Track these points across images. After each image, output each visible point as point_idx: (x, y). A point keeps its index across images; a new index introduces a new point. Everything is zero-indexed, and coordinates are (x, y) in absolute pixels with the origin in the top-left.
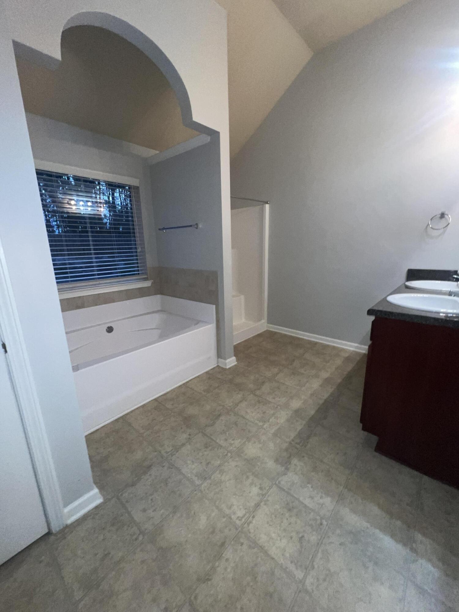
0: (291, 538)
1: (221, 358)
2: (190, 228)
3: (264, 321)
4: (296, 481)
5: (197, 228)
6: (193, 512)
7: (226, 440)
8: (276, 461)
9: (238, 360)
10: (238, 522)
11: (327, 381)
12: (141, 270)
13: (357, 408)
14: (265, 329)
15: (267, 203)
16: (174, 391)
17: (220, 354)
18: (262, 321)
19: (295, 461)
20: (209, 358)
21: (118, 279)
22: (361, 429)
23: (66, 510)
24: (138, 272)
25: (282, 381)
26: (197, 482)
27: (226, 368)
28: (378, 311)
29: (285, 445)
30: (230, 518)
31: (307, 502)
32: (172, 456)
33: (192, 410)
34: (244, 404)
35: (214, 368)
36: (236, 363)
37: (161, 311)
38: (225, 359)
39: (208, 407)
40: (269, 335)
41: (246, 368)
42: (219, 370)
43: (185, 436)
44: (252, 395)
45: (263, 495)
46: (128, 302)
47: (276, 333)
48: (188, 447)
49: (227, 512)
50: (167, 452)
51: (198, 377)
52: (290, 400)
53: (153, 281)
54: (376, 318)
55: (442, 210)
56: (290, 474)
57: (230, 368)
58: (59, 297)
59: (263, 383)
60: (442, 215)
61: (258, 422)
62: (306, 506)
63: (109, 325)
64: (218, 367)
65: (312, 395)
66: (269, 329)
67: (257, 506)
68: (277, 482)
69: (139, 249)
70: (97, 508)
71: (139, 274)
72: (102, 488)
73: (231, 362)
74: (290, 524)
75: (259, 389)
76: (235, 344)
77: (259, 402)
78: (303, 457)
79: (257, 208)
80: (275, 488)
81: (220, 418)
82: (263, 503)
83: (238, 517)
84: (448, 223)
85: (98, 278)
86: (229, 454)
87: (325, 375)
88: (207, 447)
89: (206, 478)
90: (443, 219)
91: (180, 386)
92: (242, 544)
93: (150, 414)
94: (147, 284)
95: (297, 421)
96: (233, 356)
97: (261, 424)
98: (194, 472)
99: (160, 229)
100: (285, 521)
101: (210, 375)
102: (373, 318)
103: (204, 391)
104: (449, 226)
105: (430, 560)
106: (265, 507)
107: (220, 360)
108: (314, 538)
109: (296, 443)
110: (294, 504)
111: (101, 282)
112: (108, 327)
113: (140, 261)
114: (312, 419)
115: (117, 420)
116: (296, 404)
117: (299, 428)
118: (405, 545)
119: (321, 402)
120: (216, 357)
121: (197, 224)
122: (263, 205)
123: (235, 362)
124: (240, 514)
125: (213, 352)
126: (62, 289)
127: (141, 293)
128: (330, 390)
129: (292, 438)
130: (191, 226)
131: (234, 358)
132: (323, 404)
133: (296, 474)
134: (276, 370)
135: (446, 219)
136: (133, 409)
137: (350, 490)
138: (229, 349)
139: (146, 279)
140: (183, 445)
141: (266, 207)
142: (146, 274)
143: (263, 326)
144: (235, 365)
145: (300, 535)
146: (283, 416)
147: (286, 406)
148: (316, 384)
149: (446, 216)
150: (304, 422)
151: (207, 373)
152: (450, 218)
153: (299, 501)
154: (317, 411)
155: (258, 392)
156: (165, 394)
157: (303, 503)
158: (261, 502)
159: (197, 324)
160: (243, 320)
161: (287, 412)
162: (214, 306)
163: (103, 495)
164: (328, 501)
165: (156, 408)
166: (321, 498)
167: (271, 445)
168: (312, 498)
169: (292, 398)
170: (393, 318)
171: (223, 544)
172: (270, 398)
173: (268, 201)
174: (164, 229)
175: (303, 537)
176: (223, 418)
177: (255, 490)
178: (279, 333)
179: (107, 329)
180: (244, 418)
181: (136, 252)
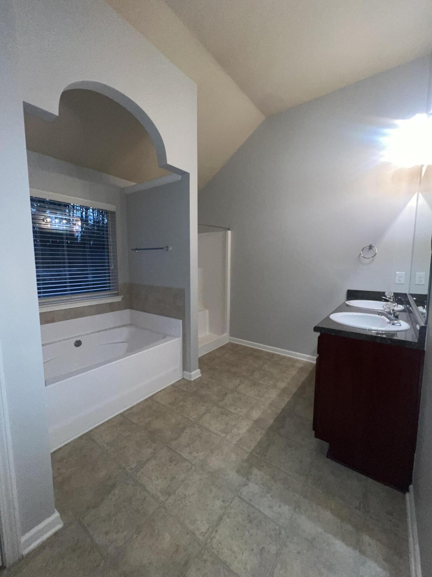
0: (252, 550)
1: (187, 371)
2: (161, 250)
3: (226, 334)
4: (256, 492)
5: (167, 250)
6: (157, 531)
7: (190, 453)
8: (238, 472)
9: (202, 372)
10: (201, 537)
11: (284, 391)
12: (113, 286)
13: (310, 416)
14: (228, 342)
15: (230, 230)
16: (140, 405)
17: (186, 367)
18: (225, 334)
19: (255, 471)
20: (175, 371)
21: (90, 294)
22: (314, 437)
23: (23, 539)
24: (110, 288)
25: (243, 392)
26: (162, 499)
27: (191, 381)
28: (323, 328)
29: (246, 456)
30: (194, 534)
31: (267, 512)
32: (137, 472)
33: (157, 424)
34: (207, 417)
35: (180, 380)
36: (201, 375)
37: (130, 325)
38: (190, 372)
39: (173, 421)
40: (231, 348)
41: (210, 380)
42: (184, 383)
43: (150, 450)
44: (216, 407)
45: (225, 508)
46: (97, 316)
47: (237, 345)
48: (154, 462)
49: (192, 527)
50: (131, 469)
51: (164, 389)
52: (251, 410)
53: (123, 296)
54: (321, 334)
55: (370, 243)
56: (251, 484)
57: (194, 380)
58: (39, 310)
59: (226, 394)
60: (371, 247)
61: (221, 433)
62: (266, 517)
63: (78, 339)
64: (184, 379)
65: (271, 404)
66: (232, 342)
67: (220, 519)
68: (239, 494)
69: (112, 266)
70: (56, 534)
71: (110, 289)
72: (62, 513)
73: (196, 374)
74: (251, 535)
75: (222, 401)
76: (199, 356)
77: (222, 413)
78: (263, 466)
79: (221, 234)
80: (237, 499)
81: (185, 431)
82: (226, 516)
83: (202, 533)
84: (375, 253)
85: (70, 293)
86: (193, 467)
87: (282, 385)
88: (171, 462)
89: (170, 495)
90: (371, 251)
91: (146, 400)
92: (205, 561)
93: (115, 429)
94: (118, 299)
95: (257, 431)
96: (198, 368)
97: (223, 435)
98: (159, 488)
99: (132, 250)
100: (247, 533)
101: (175, 388)
102: (318, 334)
103: (170, 404)
104: (376, 255)
105: (376, 561)
106: (228, 520)
107: (185, 372)
108: (273, 549)
109: (257, 453)
110: (254, 515)
111: (72, 298)
112: (77, 341)
113: (112, 278)
114: (271, 428)
115: (81, 438)
116: (256, 414)
117: (259, 438)
118: (355, 548)
119: (279, 411)
120: (182, 369)
121: (167, 247)
122: (226, 230)
123: (199, 375)
124: (203, 529)
125: (179, 365)
126: (42, 303)
127: (111, 308)
128: (287, 399)
129: (253, 448)
130: (162, 248)
131: (199, 370)
132: (281, 413)
133: (257, 484)
134: (237, 382)
135: (374, 250)
136: (97, 425)
137: (305, 497)
138: (194, 361)
139: (117, 295)
140: (148, 460)
141: (229, 233)
142: (117, 289)
143: (226, 338)
144: (200, 377)
145: (260, 547)
146: (244, 427)
147: (247, 416)
148: (273, 394)
149: (373, 248)
150: (264, 432)
151: (173, 385)
152: (376, 250)
153: (260, 511)
154: (275, 420)
155: (220, 404)
156: (131, 408)
157: (263, 514)
158: (224, 515)
159: (164, 338)
160: (208, 333)
161: (248, 423)
162: (181, 321)
163: (63, 520)
164: (286, 509)
165: (121, 424)
166: (279, 507)
167: (233, 457)
168: (271, 507)
169: (252, 408)
170: (334, 334)
171: (187, 563)
172: (232, 410)
173: (230, 228)
174: (137, 249)
175: (263, 548)
176: (187, 430)
177: (218, 503)
178: (241, 345)
179: (75, 343)
180: (208, 430)
181: (109, 269)
